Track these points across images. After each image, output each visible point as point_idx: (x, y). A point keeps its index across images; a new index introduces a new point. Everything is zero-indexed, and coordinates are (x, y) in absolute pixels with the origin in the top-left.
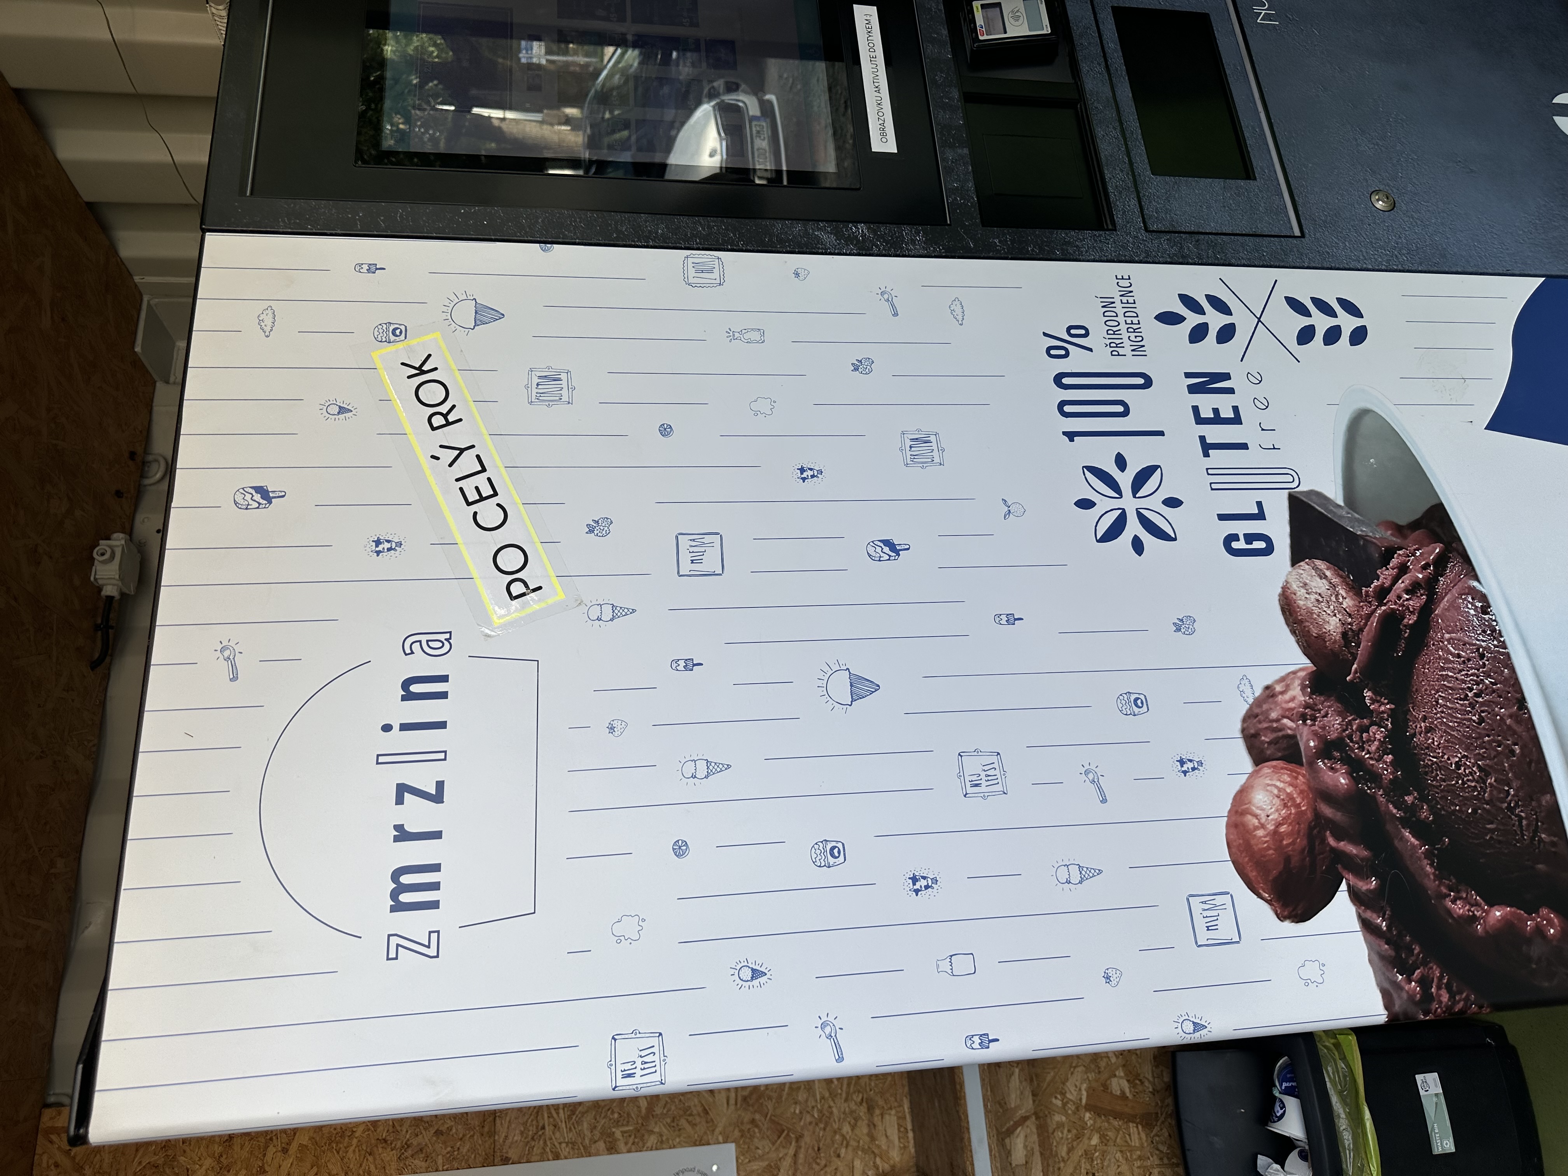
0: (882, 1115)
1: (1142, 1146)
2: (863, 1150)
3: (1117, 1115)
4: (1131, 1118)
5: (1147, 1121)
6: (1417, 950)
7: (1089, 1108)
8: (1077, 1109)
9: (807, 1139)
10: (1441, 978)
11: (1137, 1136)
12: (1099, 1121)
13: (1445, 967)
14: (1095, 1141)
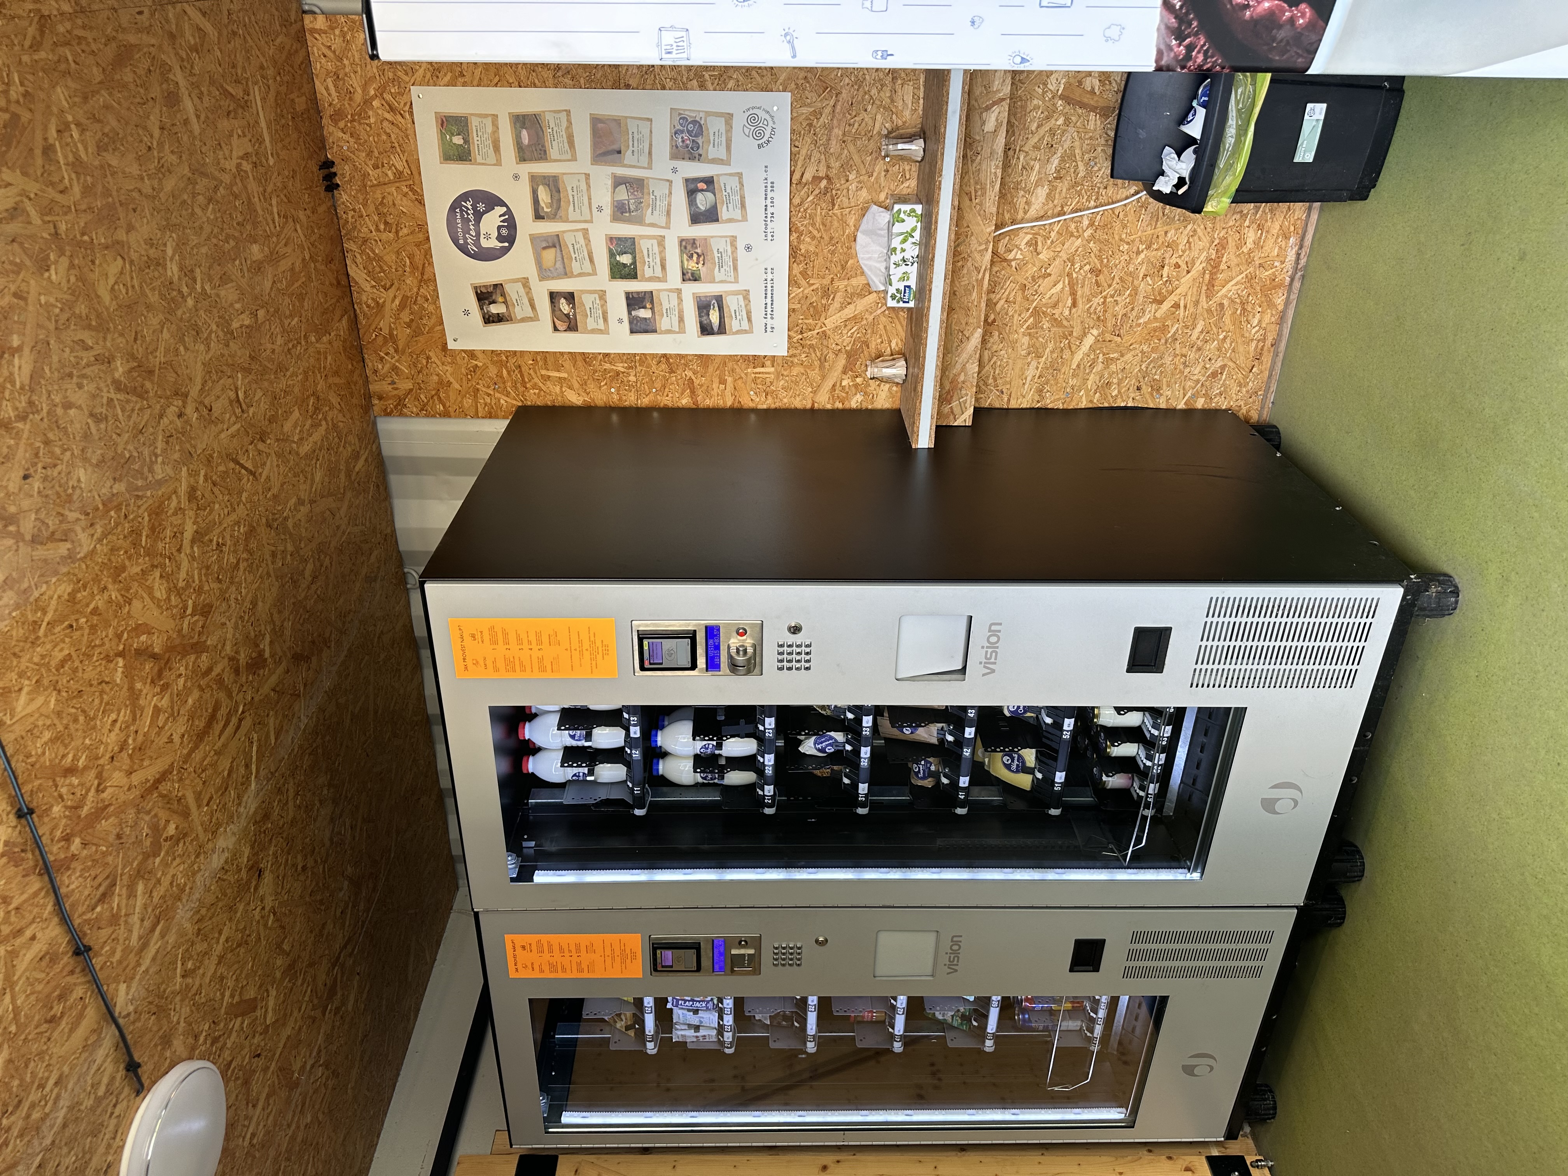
0: (902, 85)
1: (1095, 130)
2: (884, 108)
3: (1082, 105)
4: (1093, 109)
5: (1104, 113)
6: (1195, 24)
7: (1062, 97)
8: (1053, 97)
9: (844, 95)
10: (1204, 45)
11: (1094, 122)
12: (1068, 107)
13: (1210, 38)
14: (1061, 121)
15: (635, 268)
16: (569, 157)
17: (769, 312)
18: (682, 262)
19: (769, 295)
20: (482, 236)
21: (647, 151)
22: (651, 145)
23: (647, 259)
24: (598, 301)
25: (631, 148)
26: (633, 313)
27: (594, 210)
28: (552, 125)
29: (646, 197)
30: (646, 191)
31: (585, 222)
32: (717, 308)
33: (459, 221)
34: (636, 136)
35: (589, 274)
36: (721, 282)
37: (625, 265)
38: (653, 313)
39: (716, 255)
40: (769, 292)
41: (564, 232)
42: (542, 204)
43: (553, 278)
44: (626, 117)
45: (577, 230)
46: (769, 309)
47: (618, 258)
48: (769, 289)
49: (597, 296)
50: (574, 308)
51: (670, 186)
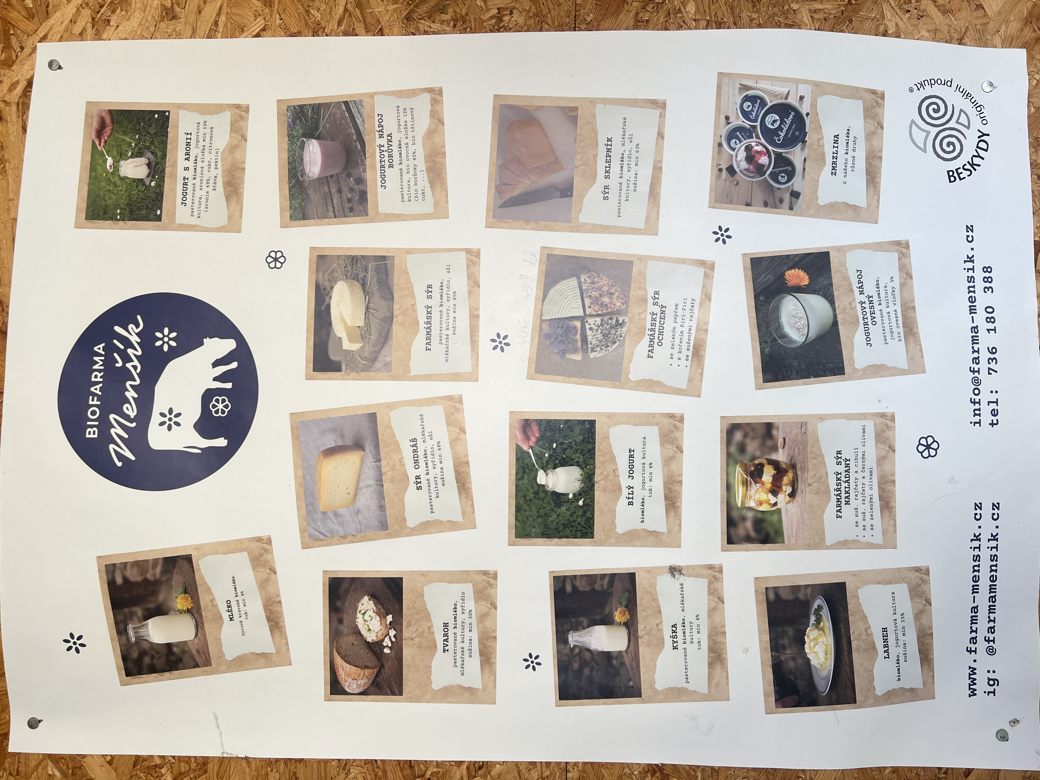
15: (590, 506)
16: (428, 206)
17: (982, 633)
18: (729, 487)
19: (984, 584)
20: (156, 419)
21: (644, 186)
22: (658, 169)
23: (625, 482)
24: (470, 604)
25: (601, 180)
26: (574, 638)
27: (485, 345)
28: (390, 126)
29: (634, 309)
30: (634, 293)
31: (456, 377)
32: (827, 623)
33: (97, 377)
34: (616, 150)
35: (453, 526)
36: (844, 544)
37: (558, 498)
38: (633, 636)
39: (832, 467)
40: (985, 575)
41: (391, 406)
42: (339, 329)
43: (344, 538)
44: (593, 102)
45: (431, 402)
46: (983, 625)
47: (541, 478)
48: (985, 563)
49: (468, 588)
50: (397, 624)
51: (708, 276)
